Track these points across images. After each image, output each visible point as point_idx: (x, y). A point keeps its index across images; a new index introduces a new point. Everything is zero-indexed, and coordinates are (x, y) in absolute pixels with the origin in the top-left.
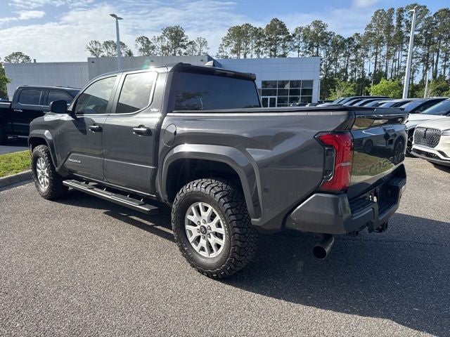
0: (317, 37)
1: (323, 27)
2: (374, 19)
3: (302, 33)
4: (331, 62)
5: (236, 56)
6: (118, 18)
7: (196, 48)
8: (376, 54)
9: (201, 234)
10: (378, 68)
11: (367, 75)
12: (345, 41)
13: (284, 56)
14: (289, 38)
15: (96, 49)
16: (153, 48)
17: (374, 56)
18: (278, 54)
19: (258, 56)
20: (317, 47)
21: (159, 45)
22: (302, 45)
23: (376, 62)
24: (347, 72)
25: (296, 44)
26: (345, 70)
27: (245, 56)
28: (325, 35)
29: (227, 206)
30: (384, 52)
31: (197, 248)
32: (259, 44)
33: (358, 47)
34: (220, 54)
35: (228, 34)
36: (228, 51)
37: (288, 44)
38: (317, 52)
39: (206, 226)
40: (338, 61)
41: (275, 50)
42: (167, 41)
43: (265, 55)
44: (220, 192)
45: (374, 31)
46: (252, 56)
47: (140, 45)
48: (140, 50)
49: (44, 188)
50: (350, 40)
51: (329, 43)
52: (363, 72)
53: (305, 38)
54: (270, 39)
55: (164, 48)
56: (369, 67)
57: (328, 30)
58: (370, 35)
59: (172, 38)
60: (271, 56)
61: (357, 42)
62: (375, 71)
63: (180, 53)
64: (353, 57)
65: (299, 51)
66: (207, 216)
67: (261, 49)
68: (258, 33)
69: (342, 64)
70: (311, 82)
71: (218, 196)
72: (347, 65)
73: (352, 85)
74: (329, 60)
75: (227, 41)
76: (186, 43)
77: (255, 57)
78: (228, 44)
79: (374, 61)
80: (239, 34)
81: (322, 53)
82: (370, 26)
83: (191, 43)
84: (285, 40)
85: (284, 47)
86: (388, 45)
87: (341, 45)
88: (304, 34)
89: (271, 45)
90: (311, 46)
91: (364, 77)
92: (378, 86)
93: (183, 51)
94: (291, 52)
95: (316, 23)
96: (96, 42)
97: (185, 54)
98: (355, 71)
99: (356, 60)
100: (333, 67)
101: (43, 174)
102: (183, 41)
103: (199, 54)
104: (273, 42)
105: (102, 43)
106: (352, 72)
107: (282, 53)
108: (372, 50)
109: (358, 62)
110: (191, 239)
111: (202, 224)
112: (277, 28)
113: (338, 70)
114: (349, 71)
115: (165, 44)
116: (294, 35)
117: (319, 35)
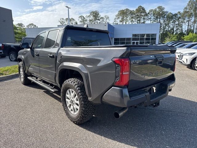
0: (160, 14)
1: (162, 9)
2: (188, 4)
3: (152, 12)
4: (166, 25)
5: (122, 23)
6: (69, 8)
7: (105, 20)
8: (189, 21)
10: (189, 28)
11: (184, 31)
12: (173, 15)
13: (144, 23)
14: (146, 15)
15: (62, 22)
16: (86, 20)
17: (188, 22)
18: (141, 22)
19: (132, 23)
20: (160, 18)
21: (88, 19)
22: (153, 18)
24: (173, 30)
25: (149, 17)
26: (173, 29)
27: (126, 23)
28: (163, 13)
30: (193, 20)
32: (132, 17)
33: (180, 18)
34: (115, 22)
35: (118, 14)
36: (118, 21)
37: (146, 17)
38: (160, 21)
40: (170, 25)
41: (139, 20)
42: (92, 18)
43: (135, 23)
45: (188, 10)
46: (129, 23)
47: (80, 19)
48: (80, 21)
50: (176, 15)
51: (166, 17)
52: (182, 30)
53: (154, 14)
54: (137, 15)
55: (90, 21)
56: (185, 28)
57: (165, 10)
58: (186, 12)
59: (94, 16)
60: (138, 23)
61: (179, 16)
62: (188, 29)
63: (97, 22)
64: (177, 23)
65: (151, 21)
67: (133, 20)
68: (132, 13)
69: (171, 26)
70: (155, 35)
72: (174, 26)
73: (176, 36)
74: (165, 24)
76: (99, 18)
77: (130, 23)
78: (118, 18)
79: (188, 25)
80: (123, 13)
81: (162, 21)
82: (186, 8)
83: (102, 18)
84: (144, 16)
85: (144, 19)
86: (195, 17)
87: (171, 17)
88: (153, 12)
89: (138, 18)
90: (157, 18)
91: (182, 32)
92: (188, 36)
93: (99, 22)
94: (147, 21)
95: (159, 8)
96: (63, 19)
97: (99, 23)
98: (178, 29)
99: (178, 24)
100: (167, 28)
101: (22, 74)
102: (98, 17)
103: (106, 22)
105: (65, 19)
106: (176, 30)
107: (143, 22)
108: (187, 19)
109: (180, 25)
112: (141, 10)
113: (169, 29)
114: (175, 29)
115: (91, 19)
116: (149, 13)
117: (161, 13)
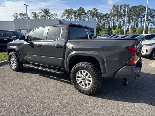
0: (95, 14)
1: (97, 10)
2: (112, 8)
3: (89, 12)
4: (99, 22)
5: (67, 19)
6: (26, 5)
7: (54, 17)
8: (114, 20)
9: (82, 80)
10: (114, 24)
11: (111, 27)
12: (104, 15)
13: (84, 20)
14: (85, 14)
15: (16, 16)
16: (38, 16)
17: (113, 21)
18: (82, 19)
19: (75, 20)
20: (95, 17)
21: (40, 15)
22: (90, 16)
23: (114, 22)
24: (104, 26)
25: (88, 16)
26: (104, 25)
27: (71, 20)
28: (97, 13)
29: (93, 71)
30: (116, 19)
31: (81, 85)
32: (75, 16)
33: (108, 17)
34: (62, 19)
35: (65, 12)
36: (65, 18)
37: (85, 16)
38: (95, 19)
39: (84, 78)
40: (102, 22)
41: (81, 18)
42: (43, 14)
43: (77, 19)
44: (90, 66)
45: (113, 12)
46: (73, 20)
47: (33, 15)
48: (33, 17)
49: (14, 67)
51: (99, 16)
52: (110, 26)
53: (91, 14)
55: (42, 16)
56: (111, 24)
57: (98, 11)
58: (111, 13)
60: (79, 20)
62: (113, 25)
64: (106, 21)
65: (89, 18)
66: (85, 74)
67: (76, 17)
68: (75, 12)
69: (103, 23)
70: (93, 29)
71: (90, 67)
72: (105, 23)
73: (106, 30)
74: (99, 21)
75: (64, 14)
77: (74, 20)
78: (65, 15)
79: (113, 22)
80: (69, 12)
81: (96, 19)
82: (111, 11)
83: (51, 15)
85: (84, 17)
86: (117, 17)
87: (102, 17)
88: (90, 12)
89: (79, 16)
90: (93, 17)
91: (110, 27)
92: (115, 30)
93: (49, 17)
94: (86, 19)
95: (94, 9)
96: (16, 14)
97: (50, 18)
98: (107, 25)
99: (107, 22)
100: (100, 24)
101: (13, 62)
102: (49, 14)
103: (54, 19)
104: (80, 15)
105: (19, 14)
106: (106, 25)
107: (83, 19)
108: (112, 18)
109: (108, 22)
110: (78, 82)
111: (83, 77)
112: (81, 10)
113: (102, 25)
114: (105, 25)
116: (87, 13)
117: (95, 13)
